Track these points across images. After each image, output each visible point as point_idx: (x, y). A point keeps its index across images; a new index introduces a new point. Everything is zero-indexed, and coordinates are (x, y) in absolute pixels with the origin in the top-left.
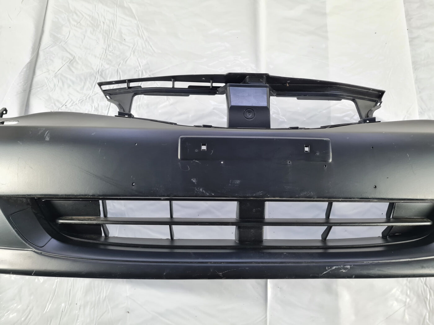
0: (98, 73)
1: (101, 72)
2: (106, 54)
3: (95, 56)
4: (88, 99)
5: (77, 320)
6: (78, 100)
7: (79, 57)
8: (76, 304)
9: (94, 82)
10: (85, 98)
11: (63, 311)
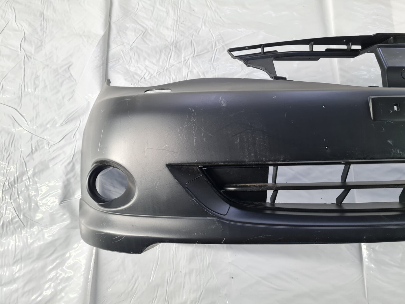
0: (173, 45)
1: (175, 44)
2: (178, 25)
3: (168, 28)
4: (165, 71)
5: (184, 287)
6: (156, 72)
7: (151, 29)
8: (181, 272)
9: (169, 54)
10: (162, 71)
11: (169, 279)
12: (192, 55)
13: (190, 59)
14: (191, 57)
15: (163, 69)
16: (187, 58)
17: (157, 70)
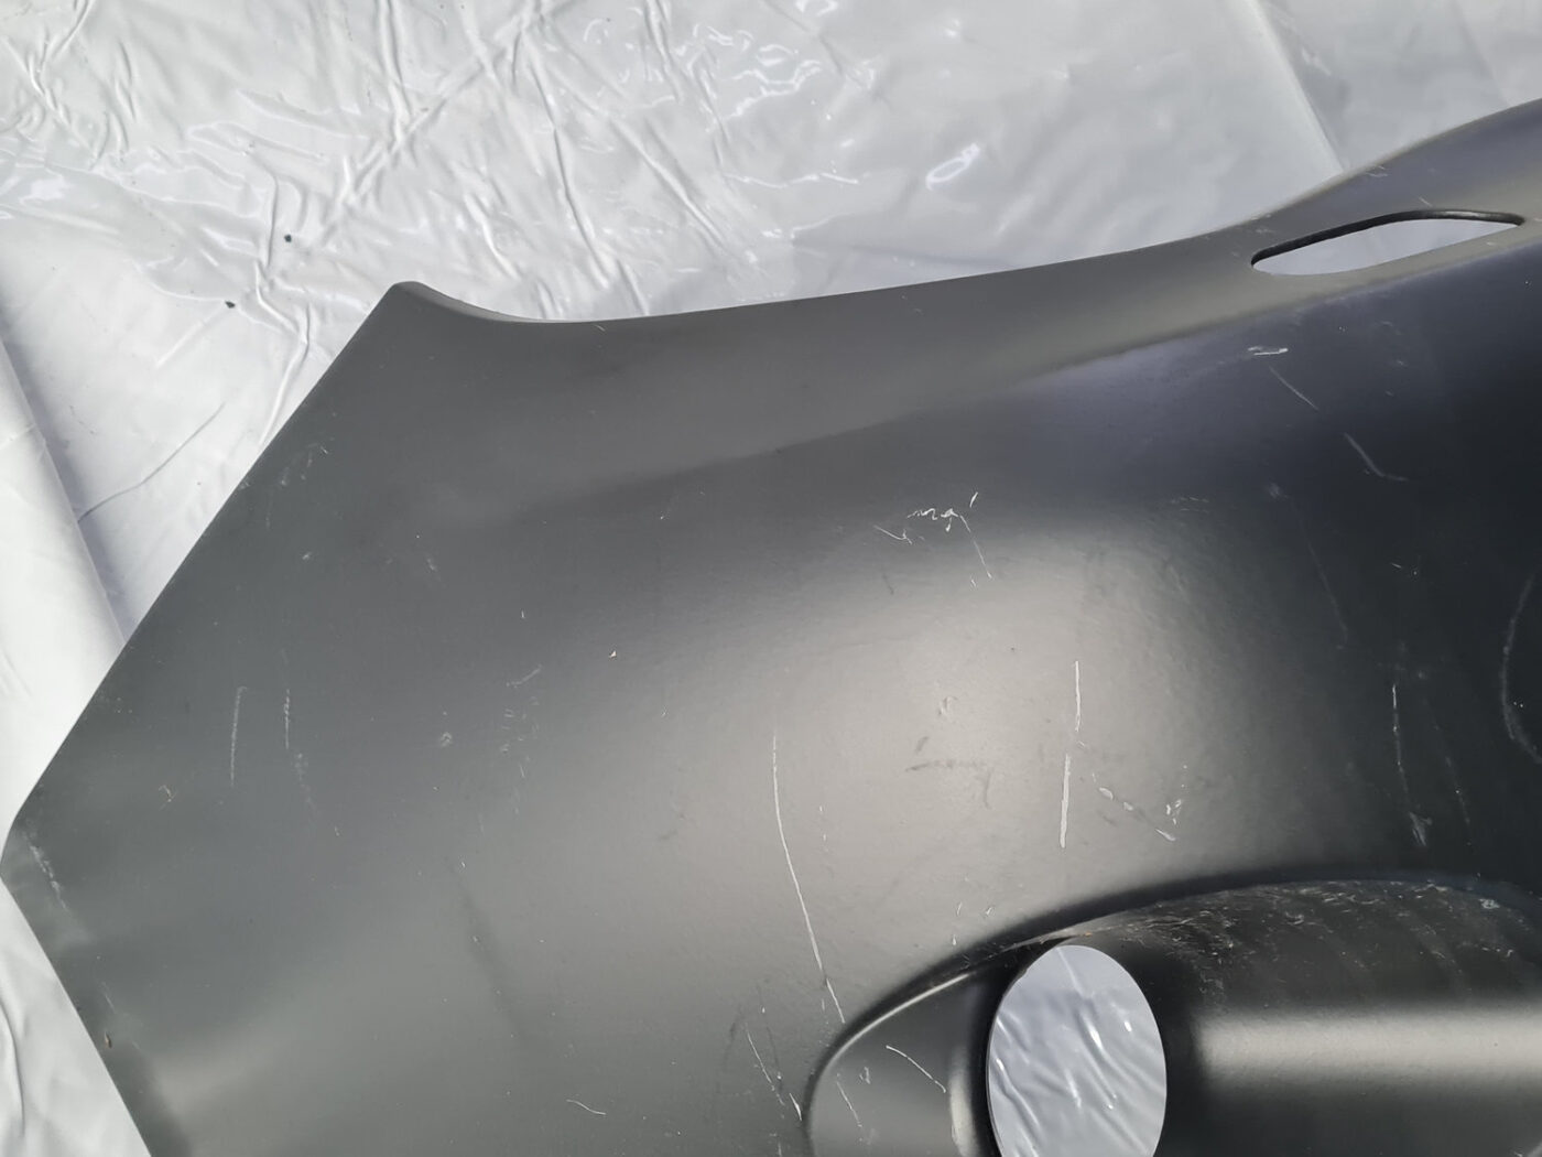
4: (405, 157)
6: (348, 179)
10: (386, 159)
12: (527, 15)
13: (526, 39)
14: (525, 25)
15: (390, 147)
16: (503, 36)
17: (352, 161)
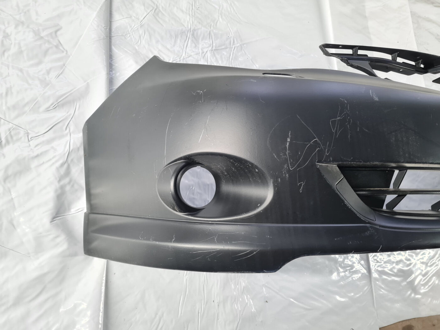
0: (190, 32)
1: (193, 31)
2: (193, 10)
3: (182, 11)
5: (218, 319)
7: (163, 7)
8: (213, 301)
9: (185, 41)
11: (200, 312)
12: (210, 48)
13: (208, 52)
14: (209, 49)
15: (180, 59)
16: (205, 50)
17: (173, 59)
